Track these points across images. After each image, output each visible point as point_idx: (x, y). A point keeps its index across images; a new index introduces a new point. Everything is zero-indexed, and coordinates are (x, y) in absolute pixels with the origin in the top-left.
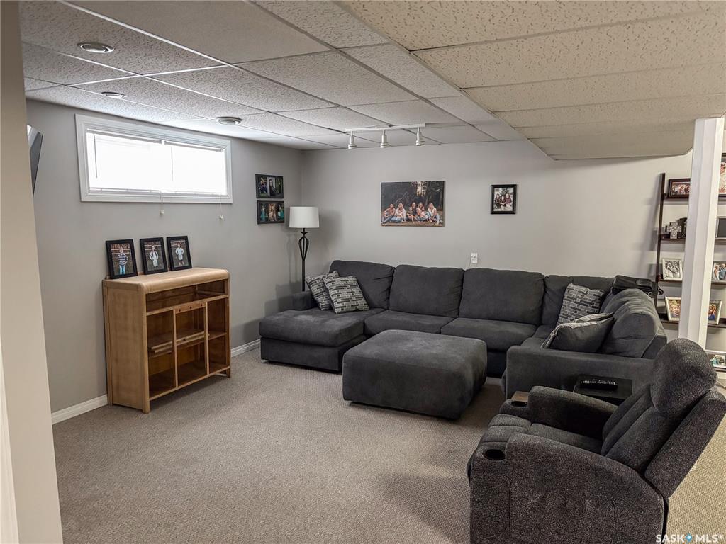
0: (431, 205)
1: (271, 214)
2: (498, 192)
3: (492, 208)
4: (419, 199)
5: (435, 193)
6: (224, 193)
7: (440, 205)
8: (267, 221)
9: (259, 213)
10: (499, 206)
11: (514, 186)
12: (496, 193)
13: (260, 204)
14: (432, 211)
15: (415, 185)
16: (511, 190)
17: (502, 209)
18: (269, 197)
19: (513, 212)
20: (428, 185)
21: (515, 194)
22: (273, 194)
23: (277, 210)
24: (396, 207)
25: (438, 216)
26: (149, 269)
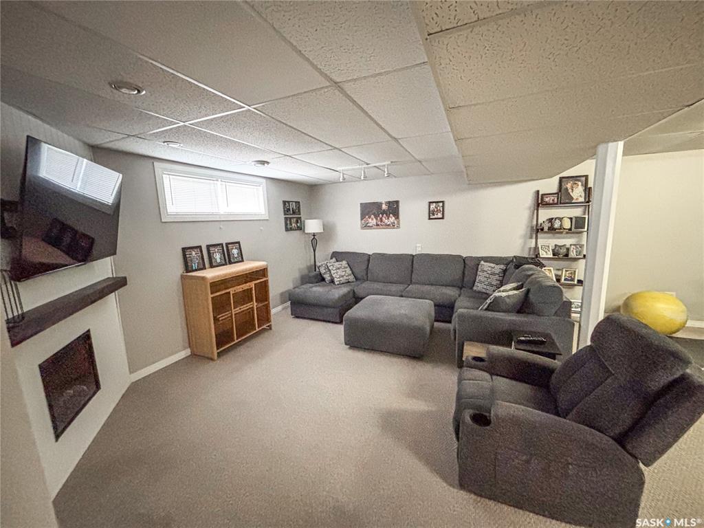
0: (391, 215)
1: (293, 225)
2: (433, 206)
3: (429, 216)
4: (384, 212)
5: (393, 209)
6: (263, 212)
7: (397, 215)
8: (291, 229)
9: (286, 224)
10: (433, 215)
11: (443, 202)
12: (431, 207)
13: (286, 219)
14: (392, 219)
15: (381, 204)
17: (436, 216)
18: (291, 214)
20: (389, 203)
22: (294, 213)
23: (297, 222)
24: (369, 217)
25: (396, 222)
26: (214, 264)
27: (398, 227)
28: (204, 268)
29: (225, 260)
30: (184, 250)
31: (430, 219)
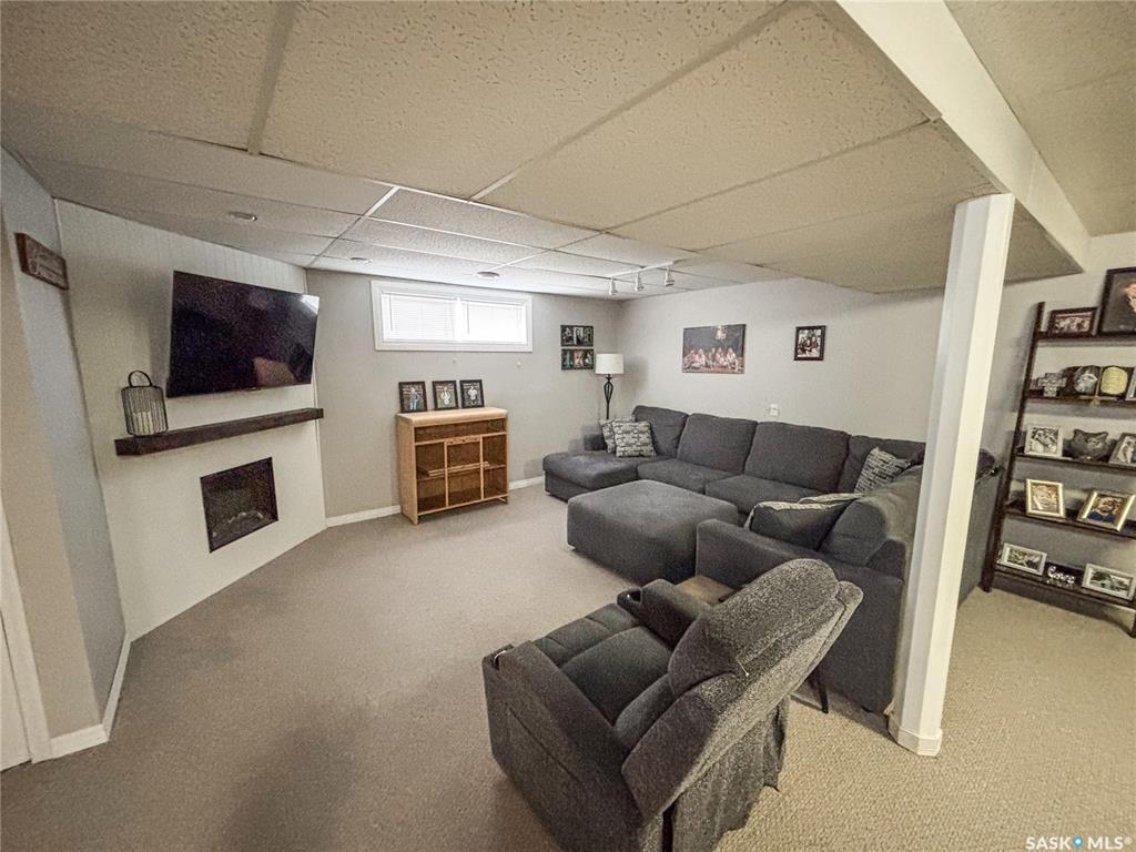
0: (731, 350)
1: (577, 361)
2: (803, 335)
3: (796, 353)
4: (719, 344)
5: (736, 338)
6: (525, 342)
7: (740, 351)
8: (572, 367)
9: (564, 360)
10: (804, 351)
11: (823, 328)
12: (801, 336)
13: (564, 352)
14: (732, 356)
15: (715, 330)
16: (819, 332)
17: (807, 355)
18: (573, 345)
19: (820, 358)
20: (728, 328)
21: (823, 337)
22: (580, 342)
23: (585, 357)
24: (696, 353)
25: (737, 361)
26: (439, 406)
27: (742, 371)
28: (426, 410)
29: (457, 403)
30: (401, 385)
31: (797, 359)
